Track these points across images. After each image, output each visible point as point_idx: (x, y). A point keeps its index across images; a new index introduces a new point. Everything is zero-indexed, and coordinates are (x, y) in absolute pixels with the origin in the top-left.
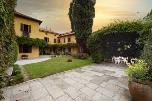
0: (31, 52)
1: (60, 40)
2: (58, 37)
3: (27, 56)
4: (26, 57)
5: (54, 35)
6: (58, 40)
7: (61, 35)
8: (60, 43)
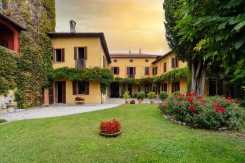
0: (88, 93)
1: (156, 68)
2: (154, 63)
3: (83, 100)
4: (81, 102)
5: (145, 60)
6: (153, 69)
7: (158, 57)
8: (156, 73)
